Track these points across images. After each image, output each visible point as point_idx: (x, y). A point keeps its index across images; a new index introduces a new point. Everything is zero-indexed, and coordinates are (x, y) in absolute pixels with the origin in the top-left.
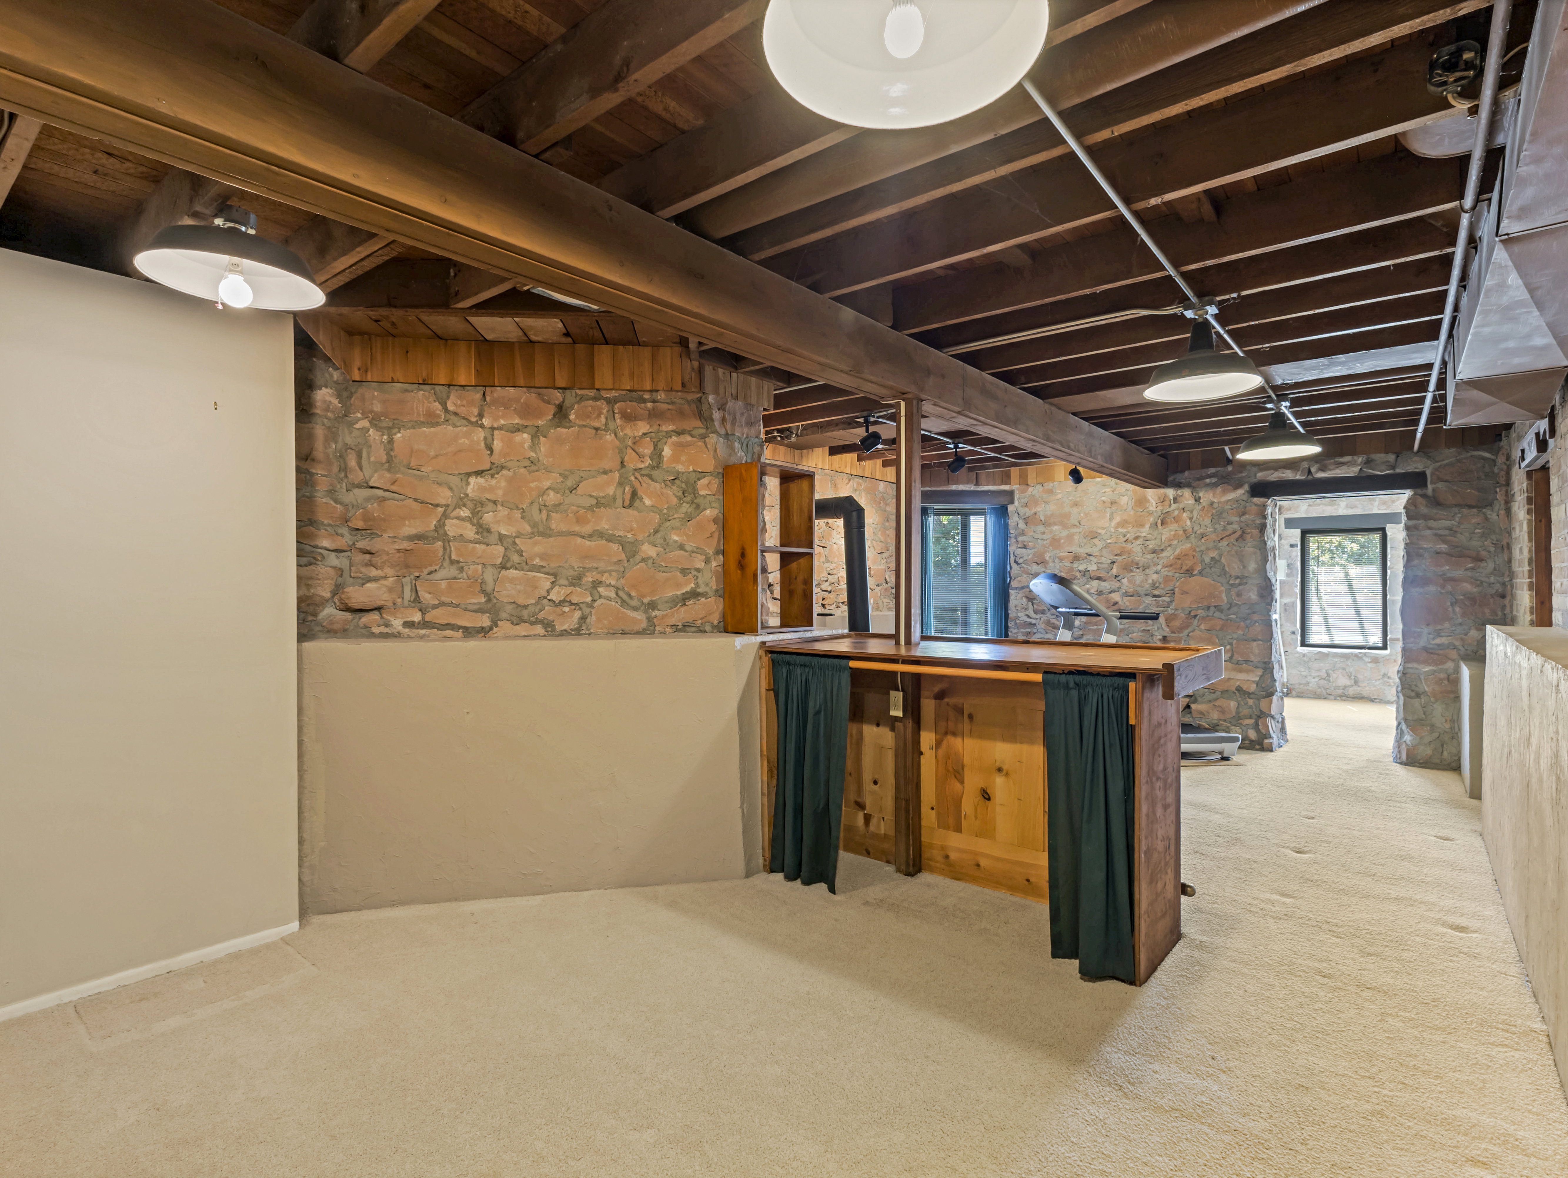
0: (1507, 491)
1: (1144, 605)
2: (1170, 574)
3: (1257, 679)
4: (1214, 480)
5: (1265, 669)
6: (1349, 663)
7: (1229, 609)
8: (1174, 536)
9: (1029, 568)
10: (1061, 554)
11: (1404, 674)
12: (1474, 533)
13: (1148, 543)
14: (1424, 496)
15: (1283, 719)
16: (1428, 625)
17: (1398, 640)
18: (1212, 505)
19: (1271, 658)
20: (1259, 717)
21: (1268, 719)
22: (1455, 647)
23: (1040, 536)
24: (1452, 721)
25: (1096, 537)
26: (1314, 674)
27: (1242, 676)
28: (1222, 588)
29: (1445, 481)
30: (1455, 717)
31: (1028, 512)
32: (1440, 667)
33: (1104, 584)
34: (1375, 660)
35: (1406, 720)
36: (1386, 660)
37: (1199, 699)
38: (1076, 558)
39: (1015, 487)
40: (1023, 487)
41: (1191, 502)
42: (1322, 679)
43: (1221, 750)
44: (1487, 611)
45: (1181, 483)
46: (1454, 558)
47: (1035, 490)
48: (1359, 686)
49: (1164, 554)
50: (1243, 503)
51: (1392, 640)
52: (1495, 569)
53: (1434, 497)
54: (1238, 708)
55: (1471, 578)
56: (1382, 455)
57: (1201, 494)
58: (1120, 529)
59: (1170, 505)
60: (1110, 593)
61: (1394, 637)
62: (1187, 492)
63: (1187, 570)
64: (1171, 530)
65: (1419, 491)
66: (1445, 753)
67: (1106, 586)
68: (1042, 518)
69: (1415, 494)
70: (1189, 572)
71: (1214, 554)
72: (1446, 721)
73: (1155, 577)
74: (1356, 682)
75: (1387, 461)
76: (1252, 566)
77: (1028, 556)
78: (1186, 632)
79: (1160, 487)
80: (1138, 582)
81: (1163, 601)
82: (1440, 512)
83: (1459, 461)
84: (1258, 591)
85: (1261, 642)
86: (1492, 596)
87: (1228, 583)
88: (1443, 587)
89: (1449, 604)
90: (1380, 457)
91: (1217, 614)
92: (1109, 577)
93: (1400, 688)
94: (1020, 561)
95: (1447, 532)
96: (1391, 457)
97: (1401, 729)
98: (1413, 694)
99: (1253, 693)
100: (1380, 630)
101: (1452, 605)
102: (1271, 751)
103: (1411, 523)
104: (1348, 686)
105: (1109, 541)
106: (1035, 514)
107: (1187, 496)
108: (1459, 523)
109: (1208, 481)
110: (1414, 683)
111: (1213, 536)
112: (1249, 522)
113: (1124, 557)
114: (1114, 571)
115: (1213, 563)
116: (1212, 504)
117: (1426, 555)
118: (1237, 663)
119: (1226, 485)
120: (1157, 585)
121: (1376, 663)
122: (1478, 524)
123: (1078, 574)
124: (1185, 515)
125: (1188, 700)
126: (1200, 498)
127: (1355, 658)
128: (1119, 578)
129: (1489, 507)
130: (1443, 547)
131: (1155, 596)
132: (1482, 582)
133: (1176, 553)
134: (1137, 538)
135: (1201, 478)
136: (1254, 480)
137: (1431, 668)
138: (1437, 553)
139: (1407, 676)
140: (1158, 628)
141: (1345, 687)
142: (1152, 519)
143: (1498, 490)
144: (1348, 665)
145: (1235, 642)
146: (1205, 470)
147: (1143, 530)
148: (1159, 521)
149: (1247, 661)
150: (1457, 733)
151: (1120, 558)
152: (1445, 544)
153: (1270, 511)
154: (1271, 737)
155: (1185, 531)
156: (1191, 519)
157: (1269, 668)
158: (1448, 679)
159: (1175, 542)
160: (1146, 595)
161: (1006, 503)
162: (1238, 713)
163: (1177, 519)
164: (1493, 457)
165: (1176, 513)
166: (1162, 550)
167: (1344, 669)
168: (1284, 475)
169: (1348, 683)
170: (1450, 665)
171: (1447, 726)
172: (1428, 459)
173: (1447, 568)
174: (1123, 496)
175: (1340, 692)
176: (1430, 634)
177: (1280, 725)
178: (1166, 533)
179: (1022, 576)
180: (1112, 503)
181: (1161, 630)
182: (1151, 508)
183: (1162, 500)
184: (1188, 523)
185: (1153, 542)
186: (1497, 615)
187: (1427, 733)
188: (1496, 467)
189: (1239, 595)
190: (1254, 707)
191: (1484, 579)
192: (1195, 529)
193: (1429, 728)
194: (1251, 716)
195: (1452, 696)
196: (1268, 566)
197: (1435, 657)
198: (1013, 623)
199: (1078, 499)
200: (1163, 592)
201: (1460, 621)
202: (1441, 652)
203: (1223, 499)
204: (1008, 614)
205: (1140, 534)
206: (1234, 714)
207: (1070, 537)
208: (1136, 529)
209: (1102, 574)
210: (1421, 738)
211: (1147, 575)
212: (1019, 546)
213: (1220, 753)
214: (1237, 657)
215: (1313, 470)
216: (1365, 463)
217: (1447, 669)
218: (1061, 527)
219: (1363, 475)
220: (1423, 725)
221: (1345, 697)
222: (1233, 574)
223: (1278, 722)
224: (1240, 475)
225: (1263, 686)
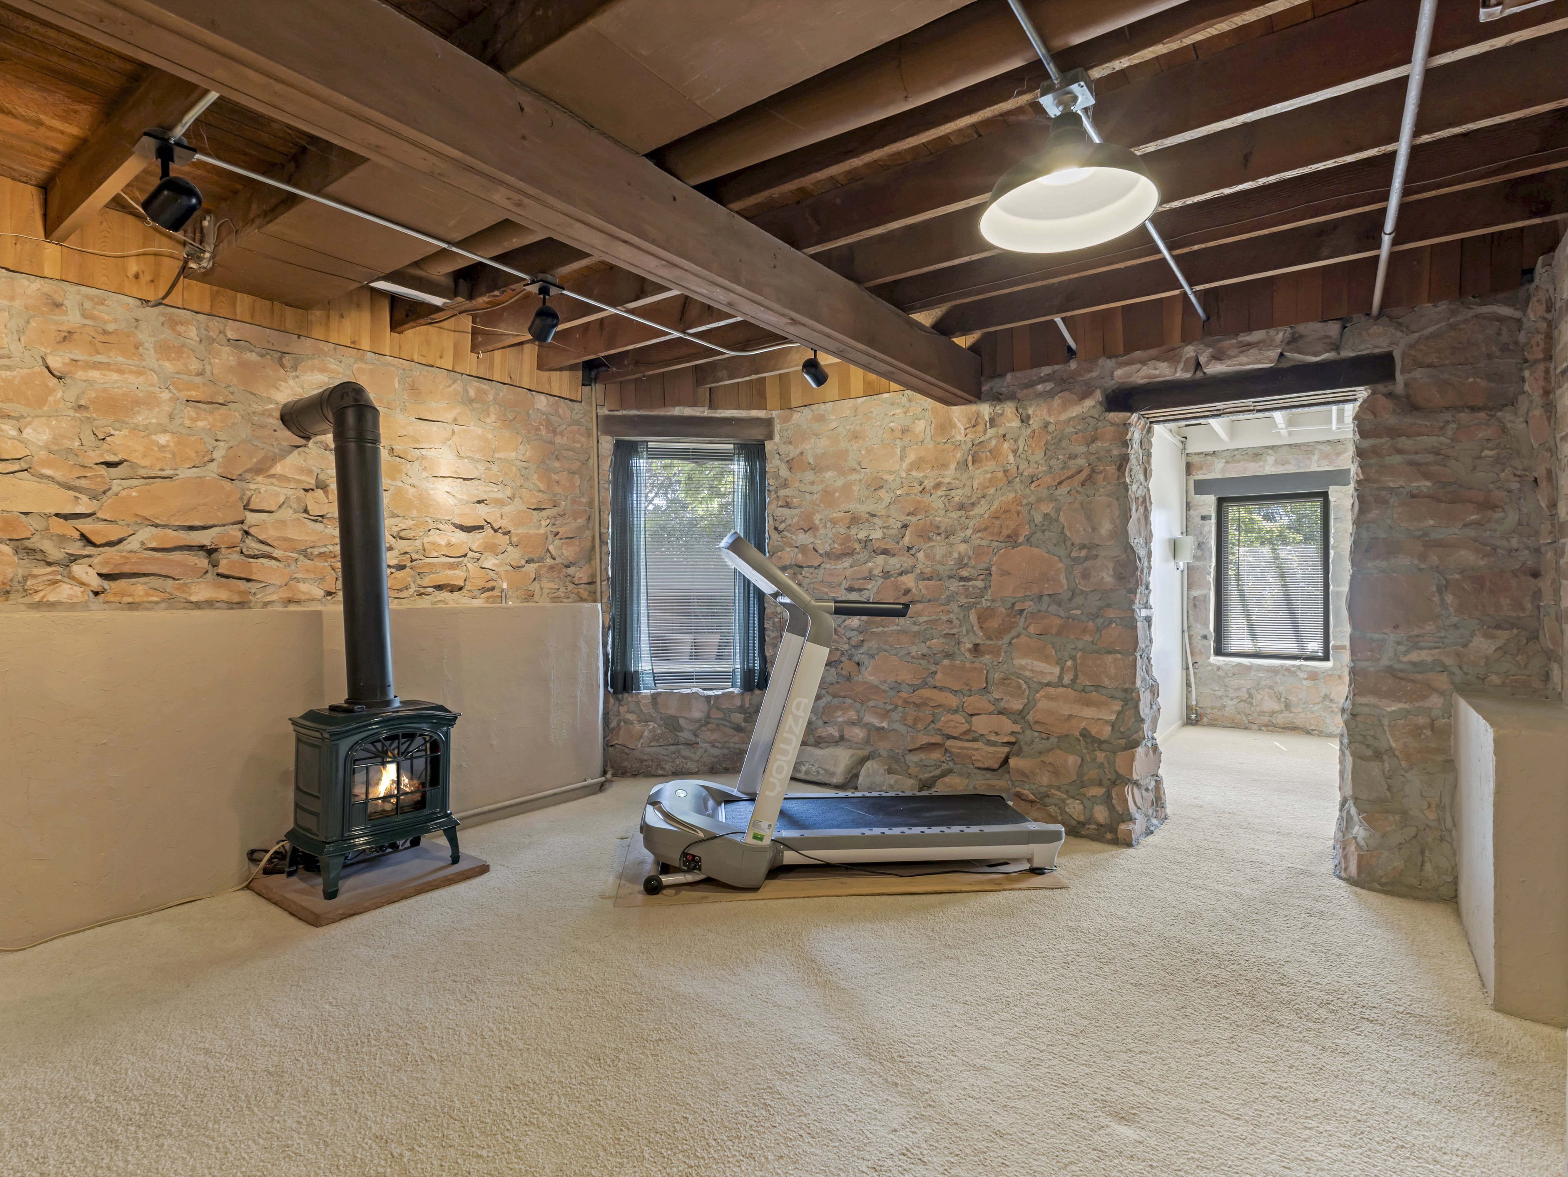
0: (1547, 371)
1: (948, 593)
2: (985, 543)
3: (1113, 717)
4: (1049, 386)
5: (1126, 702)
6: (1278, 679)
7: (1070, 599)
8: (990, 480)
9: (794, 537)
10: (835, 515)
11: (1354, 715)
12: (1480, 457)
13: (953, 493)
14: (1390, 395)
15: (1158, 783)
16: (1396, 627)
17: (1344, 647)
18: (1046, 427)
19: (1135, 682)
20: (1114, 783)
21: (1128, 789)
22: (1444, 669)
23: (809, 488)
24: (1440, 807)
25: (882, 487)
26: (1232, 694)
27: (1089, 712)
28: (1061, 565)
29: (1428, 367)
30: (1446, 800)
31: (792, 451)
32: (1417, 704)
33: (893, 561)
34: (1314, 676)
35: (1356, 799)
36: (1328, 676)
37: (1026, 749)
38: (855, 520)
39: (775, 413)
40: (787, 412)
41: (1016, 423)
42: (1243, 701)
43: (1029, 857)
44: (1505, 602)
45: (1001, 394)
46: (1443, 505)
47: (802, 417)
48: (1291, 712)
49: (977, 511)
50: (1093, 422)
51: (1336, 648)
52: (1520, 523)
53: (1408, 397)
54: (1081, 765)
55: (1476, 541)
56: (1318, 326)
57: (1030, 412)
58: (914, 473)
59: (985, 432)
60: (901, 574)
61: (1339, 643)
62: (1009, 408)
63: (1009, 536)
64: (986, 472)
65: (1381, 387)
66: (1428, 867)
67: (894, 563)
68: (811, 460)
69: (1373, 393)
70: (1012, 539)
71: (1047, 508)
72: (1429, 806)
73: (963, 547)
74: (1287, 706)
75: (1327, 337)
76: (1106, 527)
77: (793, 518)
78: (1007, 639)
79: (970, 402)
80: (938, 557)
81: (974, 587)
82: (1419, 422)
83: (1452, 327)
84: (1114, 569)
85: (1119, 656)
86: (1515, 573)
87: (1069, 556)
88: (1423, 557)
89: (1434, 588)
90: (1312, 329)
91: (1053, 608)
92: (900, 550)
93: (1346, 741)
94: (782, 527)
95: (1430, 458)
96: (1333, 328)
97: (1348, 812)
98: (1369, 753)
99: (1105, 742)
100: (1320, 635)
101: (1441, 590)
102: (1129, 845)
103: (1367, 443)
104: (1277, 712)
105: (899, 492)
106: (802, 453)
107: (1010, 415)
108: (1453, 440)
109: (1040, 387)
110: (1372, 733)
111: (1048, 480)
112: (1102, 453)
113: (919, 517)
114: (907, 541)
115: (1046, 523)
116: (1046, 425)
117: (1394, 500)
118: (1083, 691)
119: (1067, 393)
120: (965, 561)
121: (1314, 680)
122: (1488, 440)
123: (857, 546)
124: (1006, 445)
125: (1006, 749)
126: (1029, 417)
127: (1286, 673)
128: (912, 552)
129: (1510, 408)
130: (1425, 485)
131: (962, 579)
132: (1495, 549)
133: (993, 508)
134: (937, 486)
135: (1030, 385)
136: (1111, 384)
137: (1401, 705)
138: (1413, 496)
139: (1359, 718)
140: (968, 632)
141: (1273, 713)
142: (959, 455)
143: (1527, 374)
144: (1276, 683)
145: (1079, 654)
146: (1035, 370)
147: (947, 473)
148: (970, 458)
149: (1098, 687)
150: (1450, 831)
151: (913, 519)
152: (1428, 480)
153: (1137, 436)
154: (1131, 819)
155: (1006, 472)
156: (1015, 452)
157: (1132, 699)
158: (1432, 727)
159: (992, 491)
160: (950, 577)
161: (761, 438)
162: (1080, 774)
163: (995, 454)
164: (1518, 314)
165: (994, 442)
166: (973, 504)
167: (1271, 688)
168: (1157, 372)
169: (1277, 707)
170: (1435, 701)
171: (1432, 816)
172: (1396, 329)
173: (1431, 522)
174: (919, 419)
175: (1265, 719)
176: (1399, 643)
177: (1151, 795)
178: (980, 475)
179: (784, 550)
180: (903, 432)
181: (971, 634)
182: (959, 437)
183: (973, 423)
184: (1011, 458)
185: (960, 492)
186: (1523, 609)
187: (1394, 827)
188: (1523, 333)
189: (1086, 576)
190: (1106, 765)
191: (1498, 543)
192: (1021, 467)
193: (1397, 817)
194: (1101, 781)
195: (1440, 758)
196: (1132, 526)
197: (1409, 686)
198: (770, 622)
199: (858, 428)
200: (975, 573)
201: (1454, 619)
202: (1419, 677)
203: (1064, 417)
204: (764, 609)
205: (943, 480)
206: (1075, 778)
207: (847, 488)
208: (936, 472)
209: (890, 545)
210: (1384, 836)
211: (951, 545)
212: (780, 504)
213: (1030, 860)
214: (1083, 680)
215: (1202, 360)
216: (1288, 343)
217: (1430, 709)
218: (835, 473)
219: (1285, 365)
220: (1387, 812)
221: (1271, 727)
222: (1077, 541)
223: (1147, 790)
224: (1088, 376)
225: (1122, 729)
